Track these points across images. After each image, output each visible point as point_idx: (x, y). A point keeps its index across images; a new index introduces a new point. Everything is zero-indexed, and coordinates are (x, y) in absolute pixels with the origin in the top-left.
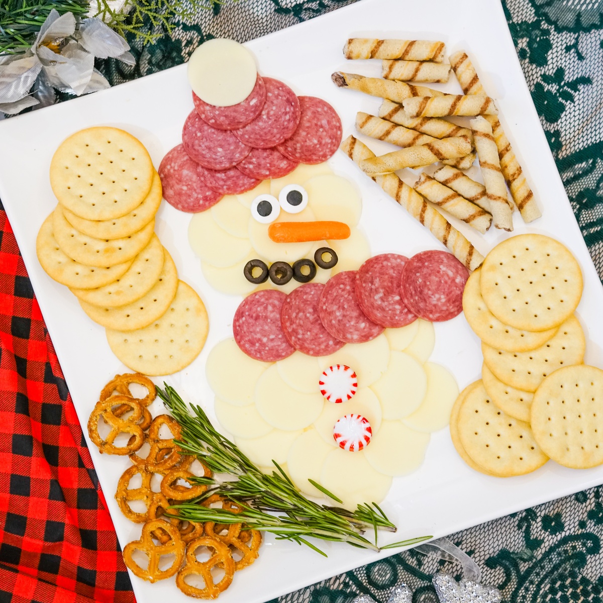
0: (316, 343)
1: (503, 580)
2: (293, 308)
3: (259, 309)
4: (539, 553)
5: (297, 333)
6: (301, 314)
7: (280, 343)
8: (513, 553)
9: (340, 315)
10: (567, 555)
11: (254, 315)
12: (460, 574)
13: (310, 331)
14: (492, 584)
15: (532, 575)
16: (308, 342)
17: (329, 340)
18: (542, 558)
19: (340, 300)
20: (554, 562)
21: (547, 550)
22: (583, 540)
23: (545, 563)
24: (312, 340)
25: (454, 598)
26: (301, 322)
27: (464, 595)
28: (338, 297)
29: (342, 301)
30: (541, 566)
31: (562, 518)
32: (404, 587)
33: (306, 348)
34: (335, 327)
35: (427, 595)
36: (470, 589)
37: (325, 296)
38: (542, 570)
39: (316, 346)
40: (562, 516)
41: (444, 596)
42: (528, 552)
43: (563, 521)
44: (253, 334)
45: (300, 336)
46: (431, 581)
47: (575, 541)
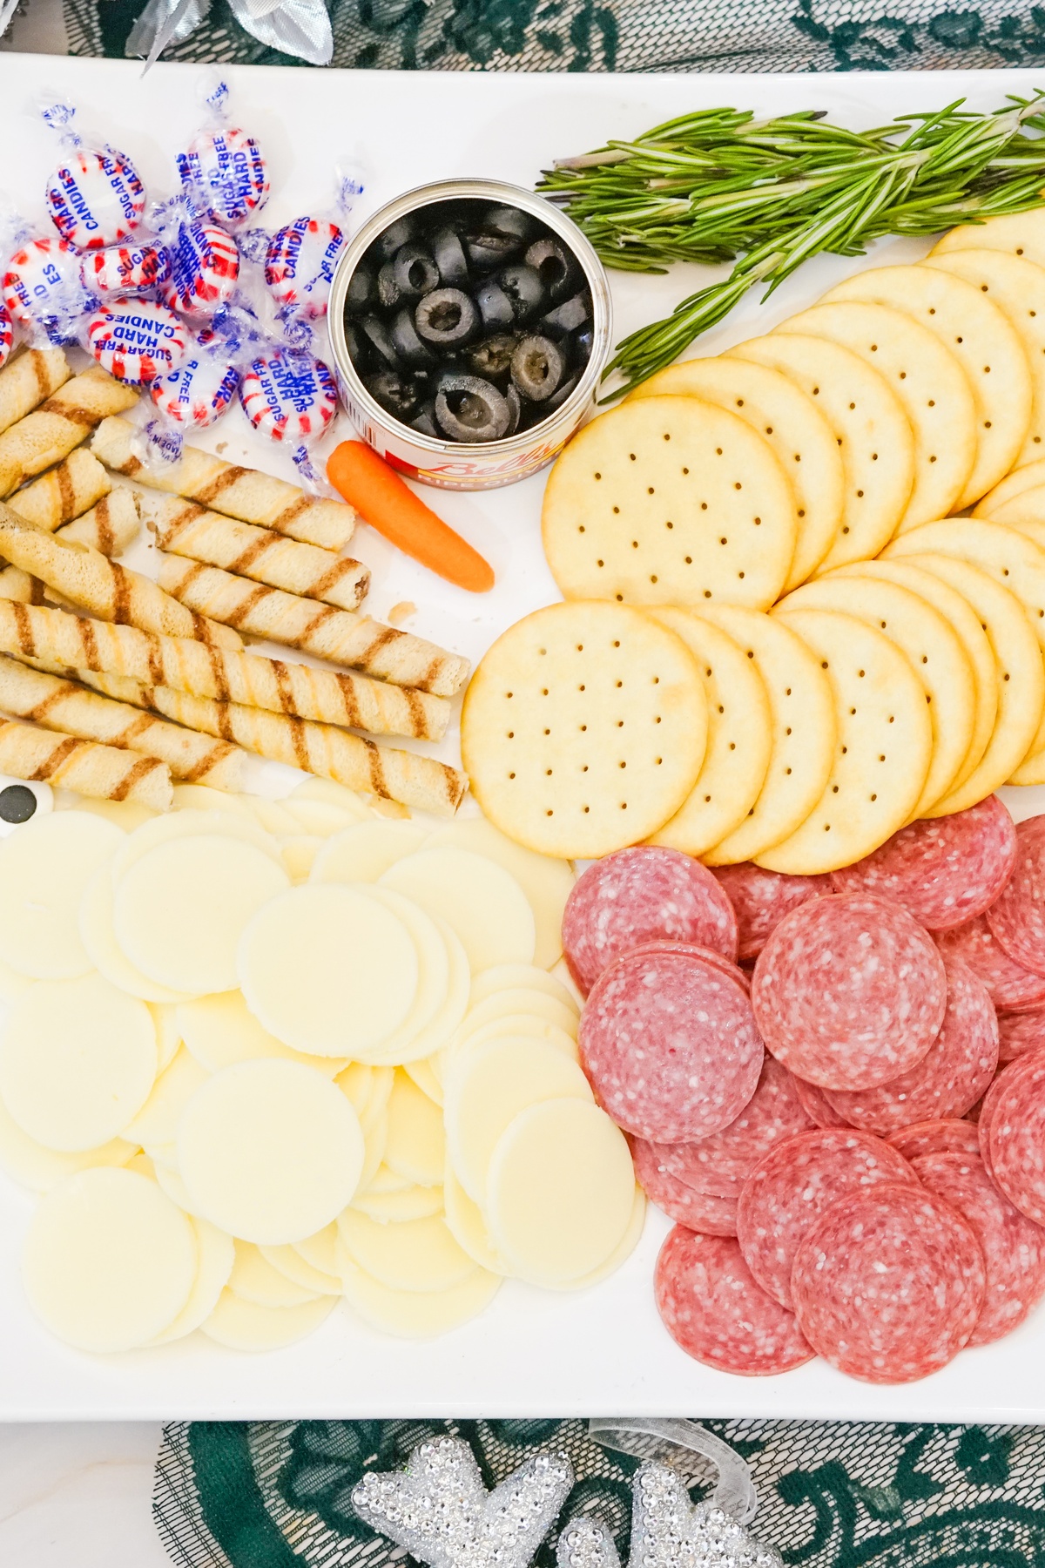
1: (805, 1543)
4: (916, 1512)
8: (856, 1482)
10: (983, 1547)
12: (706, 1487)
14: (772, 1541)
15: (877, 1558)
18: (918, 1525)
20: (943, 1550)
21: (940, 1513)
22: (1039, 1529)
23: (922, 1540)
25: (668, 1536)
27: (695, 1539)
30: (907, 1544)
31: (1012, 1454)
32: (561, 1459)
35: (604, 1503)
36: (717, 1529)
38: (906, 1556)
40: (1013, 1449)
41: (647, 1520)
42: (893, 1498)
43: (1011, 1461)
46: (629, 1472)
47: (1018, 1524)
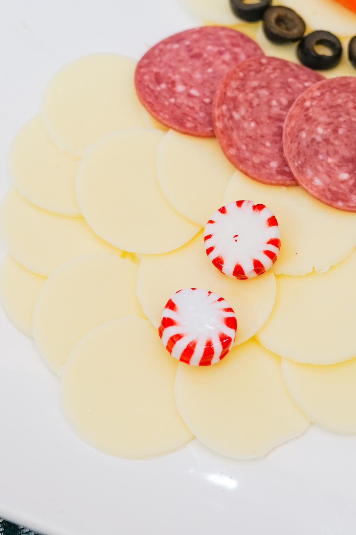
0: (251, 147)
2: (260, 75)
3: (209, 48)
5: (236, 108)
6: (264, 92)
7: (197, 108)
9: (322, 135)
11: (196, 51)
13: (257, 123)
16: (241, 134)
17: (273, 159)
19: (340, 116)
24: (250, 137)
26: (256, 102)
28: (339, 109)
29: (341, 119)
33: (230, 139)
34: (299, 144)
37: (323, 91)
39: (247, 150)
44: (170, 70)
45: (236, 116)
